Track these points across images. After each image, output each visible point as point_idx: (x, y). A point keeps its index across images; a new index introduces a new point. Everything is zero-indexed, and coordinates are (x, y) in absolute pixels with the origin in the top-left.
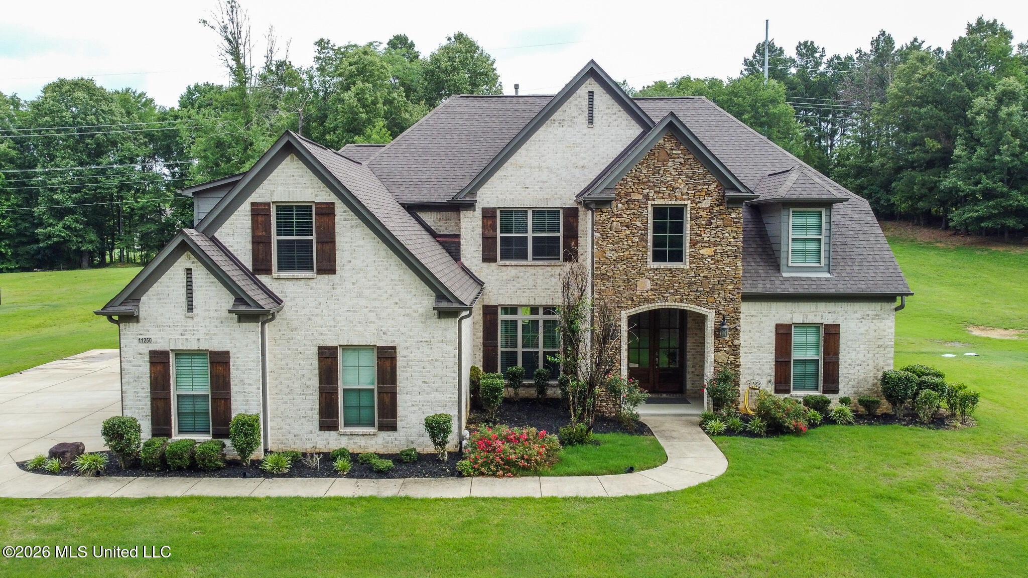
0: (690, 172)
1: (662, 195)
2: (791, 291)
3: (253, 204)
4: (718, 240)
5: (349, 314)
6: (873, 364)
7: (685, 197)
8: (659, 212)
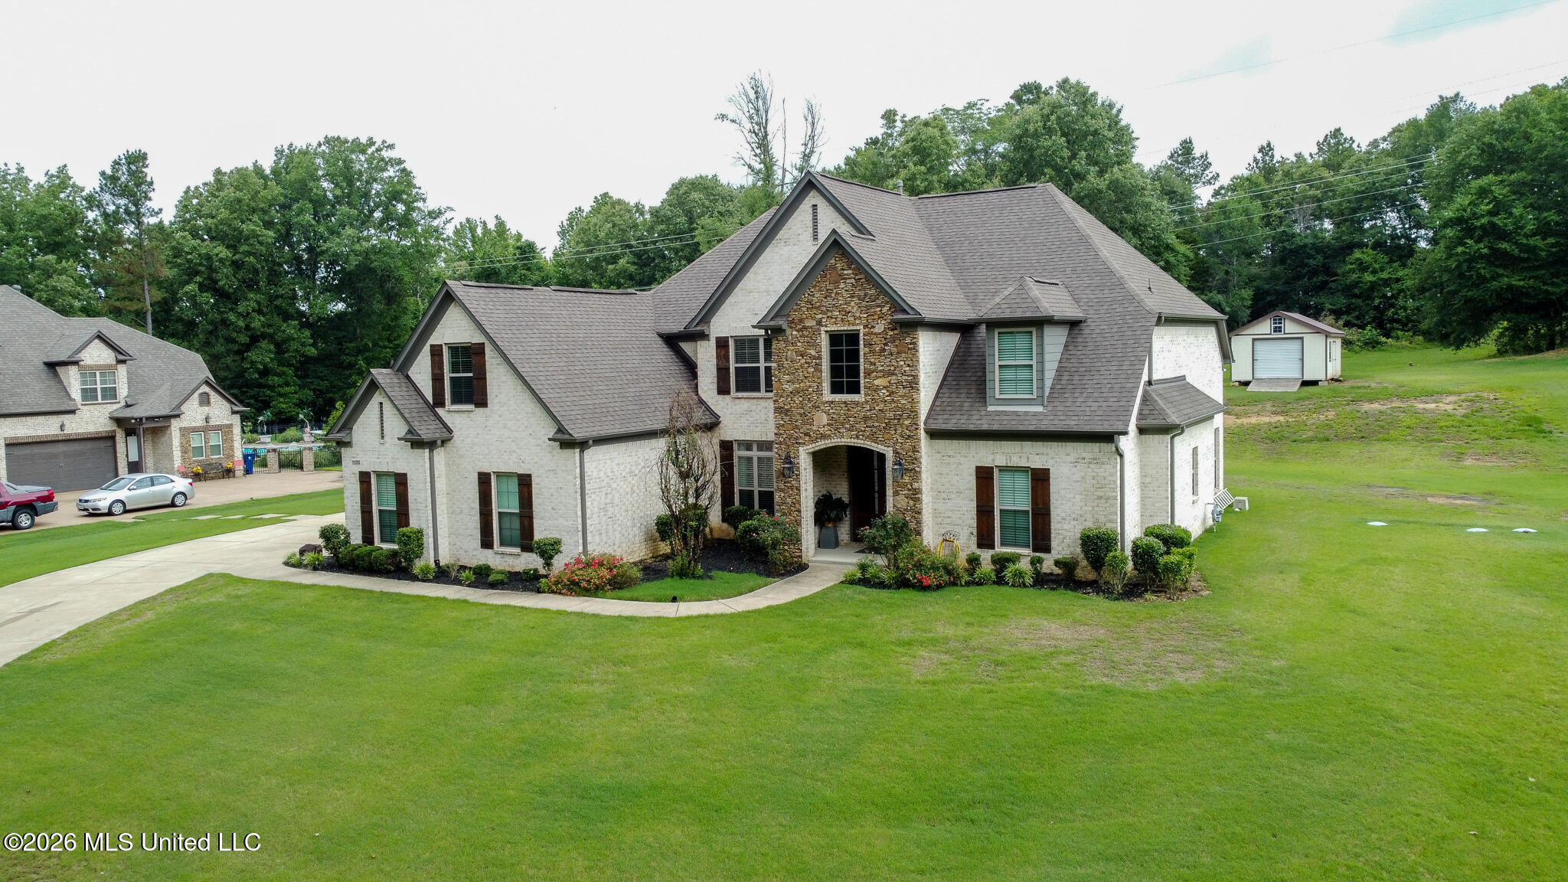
0: (862, 293)
1: (834, 320)
2: (985, 427)
3: (431, 346)
4: (892, 368)
5: (497, 443)
6: (1092, 520)
7: (857, 322)
8: (835, 338)
